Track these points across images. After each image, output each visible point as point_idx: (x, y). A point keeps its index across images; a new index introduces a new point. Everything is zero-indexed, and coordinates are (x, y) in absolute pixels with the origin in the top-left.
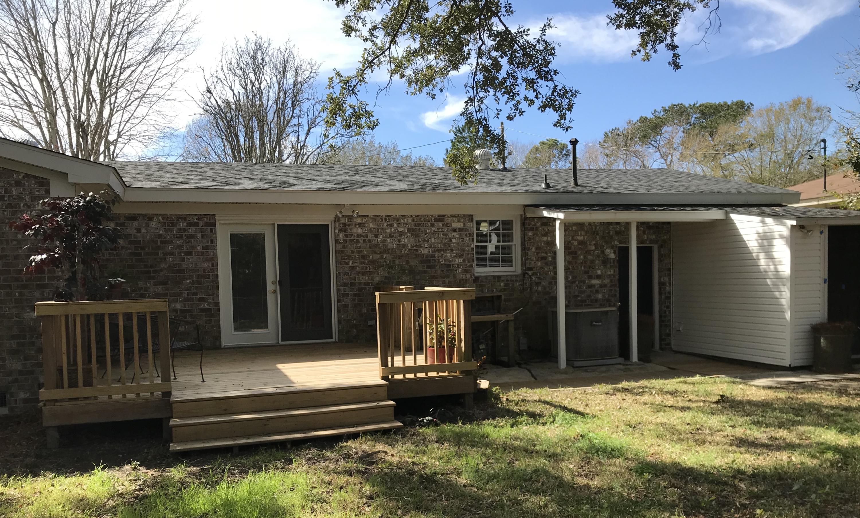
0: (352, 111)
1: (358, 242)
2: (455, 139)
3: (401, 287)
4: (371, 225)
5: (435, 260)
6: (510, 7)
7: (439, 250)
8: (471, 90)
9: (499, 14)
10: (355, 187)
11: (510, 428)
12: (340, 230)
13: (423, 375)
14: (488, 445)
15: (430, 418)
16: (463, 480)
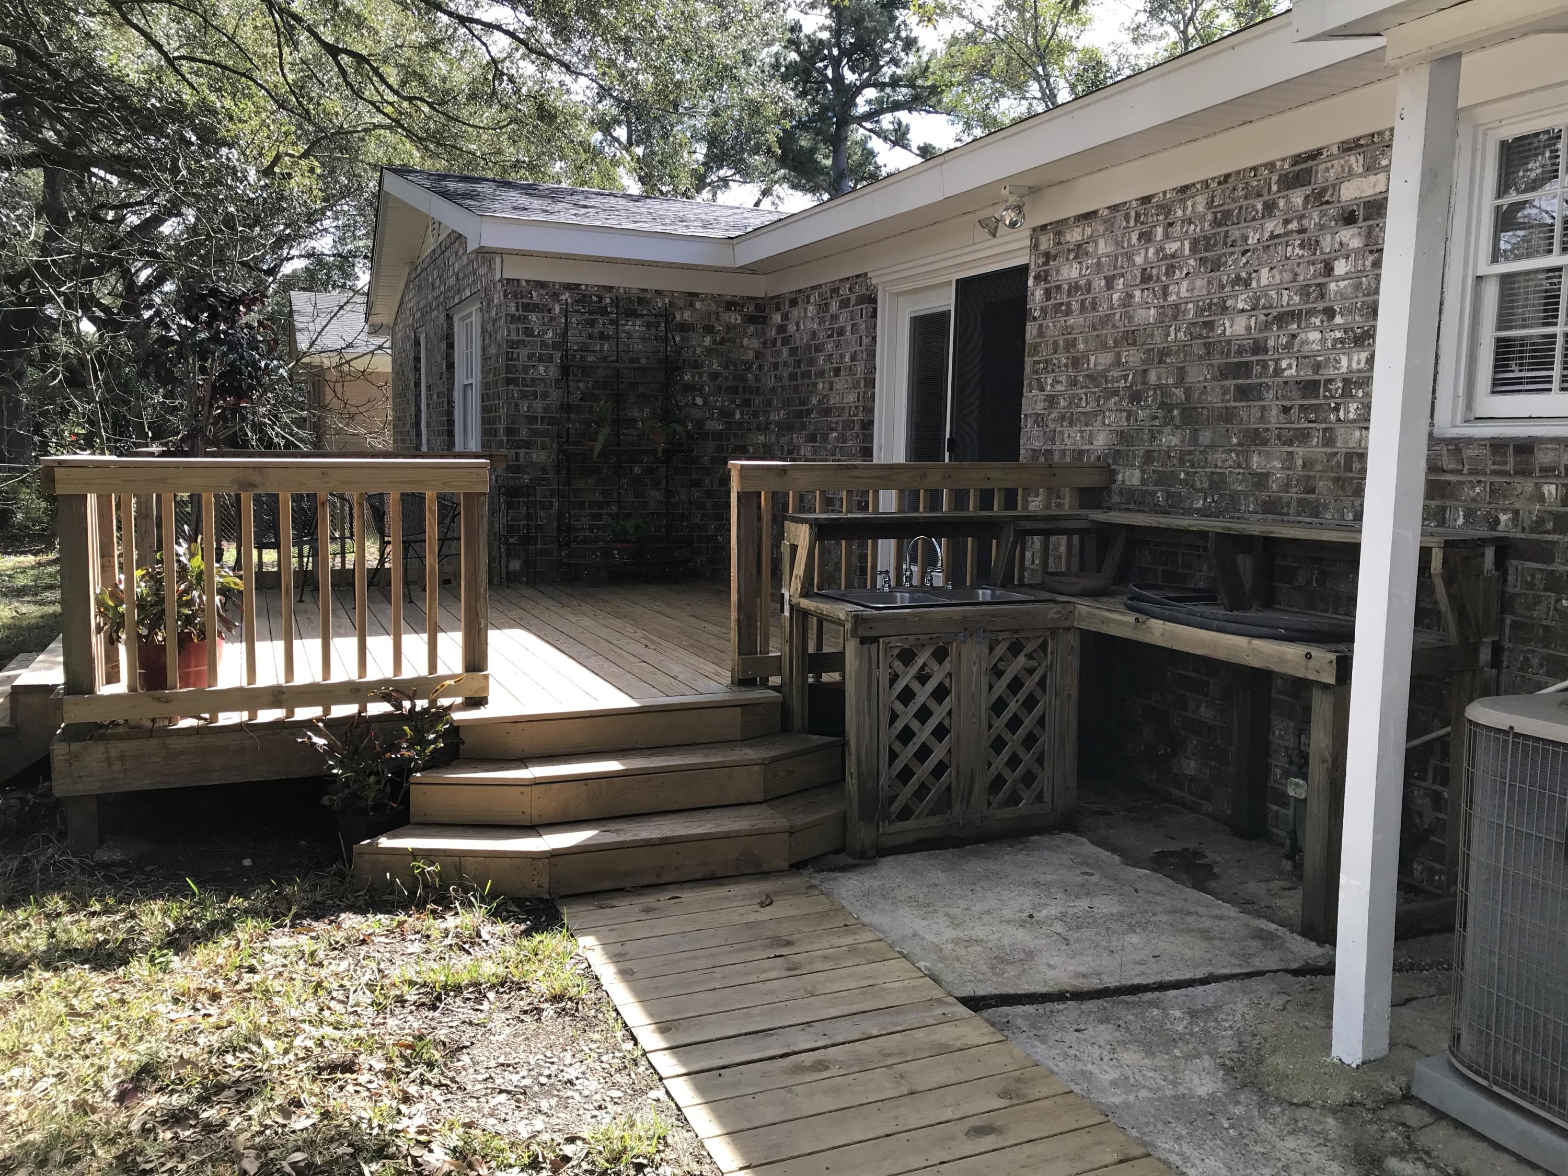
4: (1102, 247)
5: (1266, 365)
12: (1038, 278)
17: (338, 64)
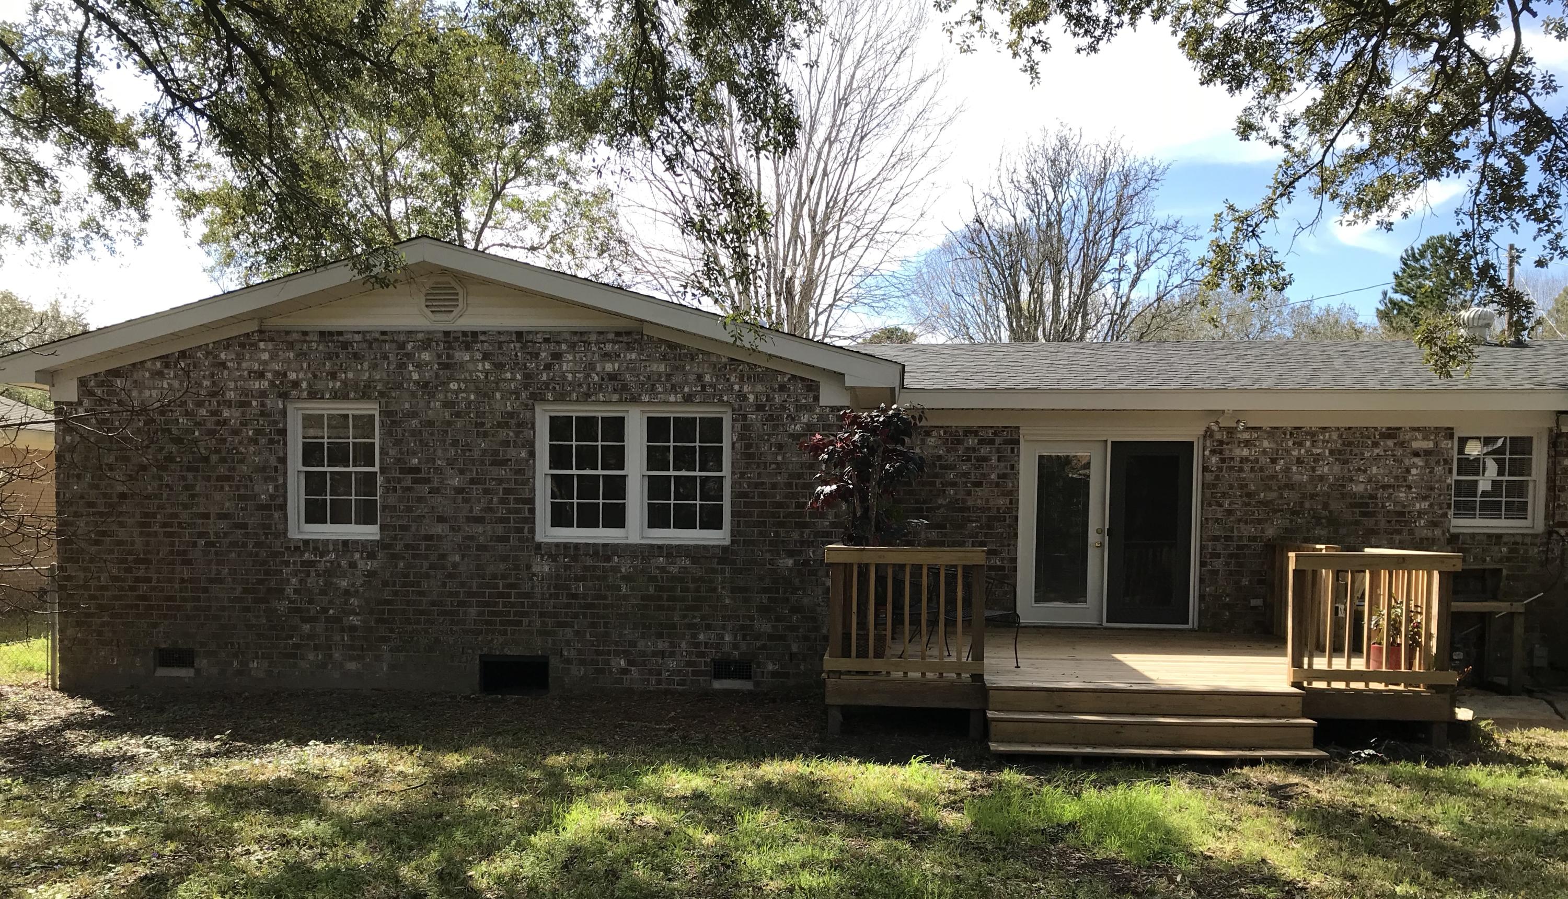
0: (1248, 263)
1: (1241, 470)
2: (1404, 271)
3: (1318, 546)
4: (1266, 444)
5: (1377, 504)
6: (1552, 81)
7: (1385, 487)
8: (1467, 219)
9: (1530, 93)
10: (1242, 382)
11: (1515, 778)
12: (1213, 452)
13: (1360, 685)
14: (1477, 795)
15: (1372, 752)
16: (1439, 831)
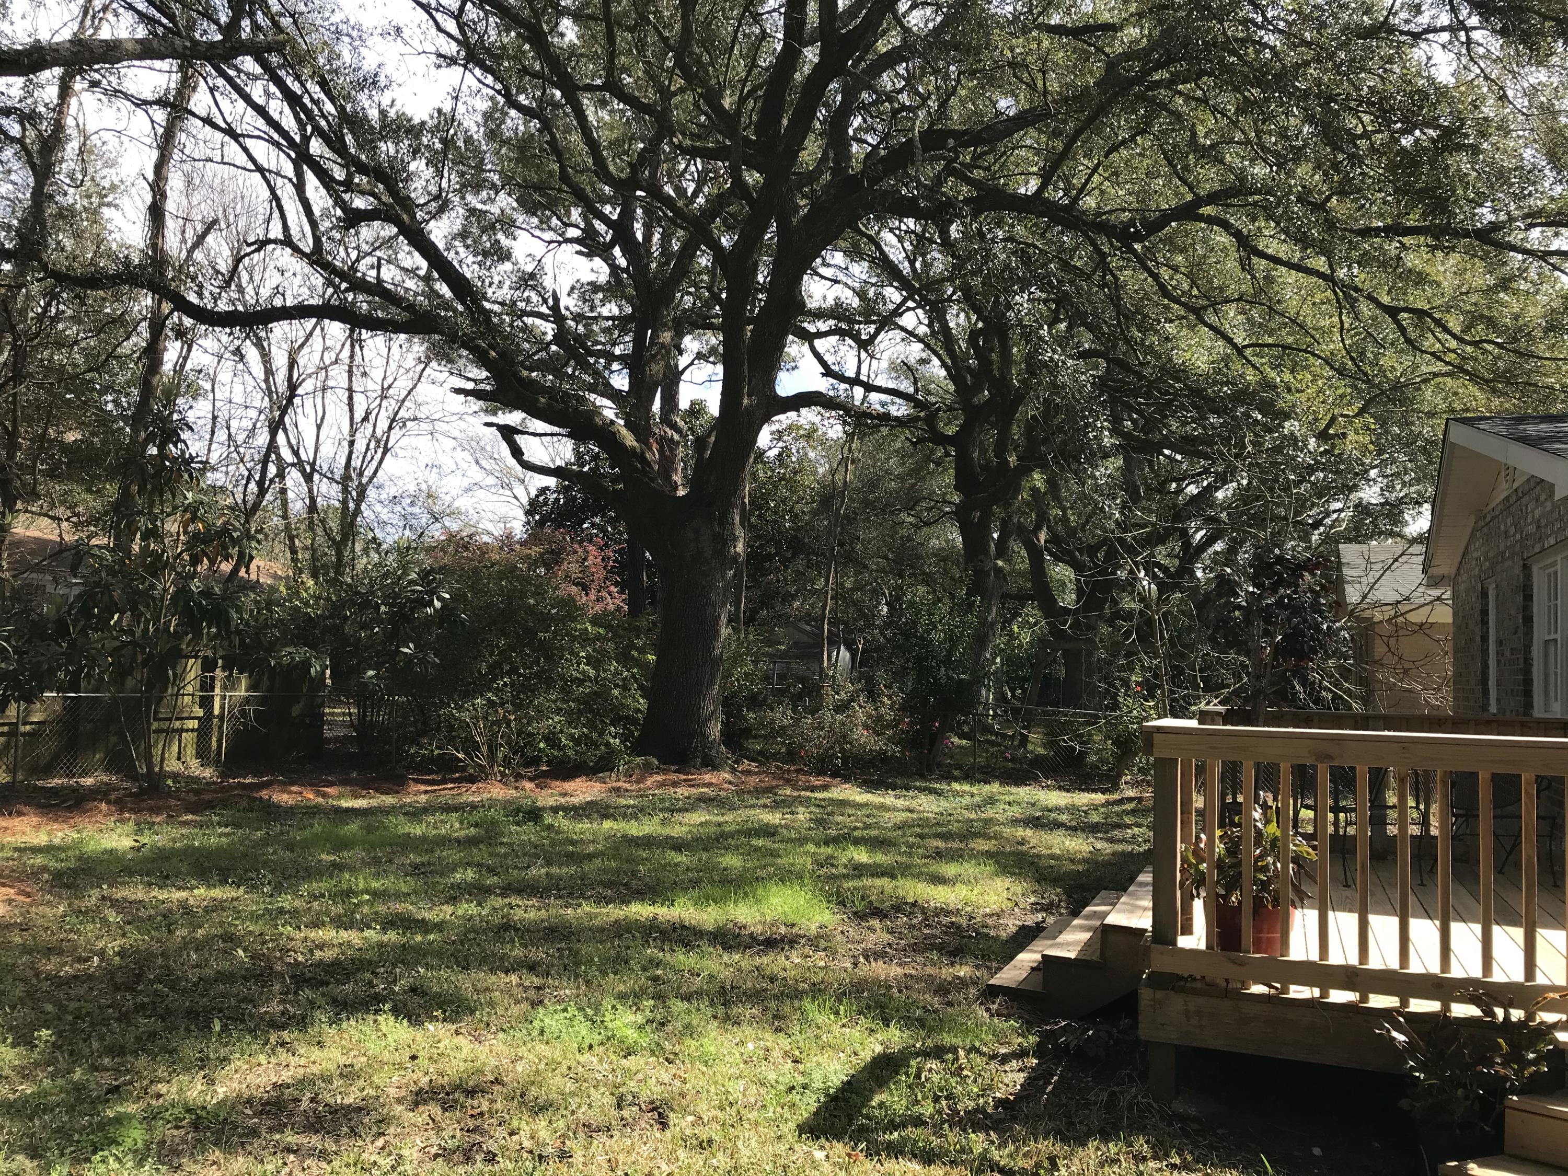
17: (1398, 323)
